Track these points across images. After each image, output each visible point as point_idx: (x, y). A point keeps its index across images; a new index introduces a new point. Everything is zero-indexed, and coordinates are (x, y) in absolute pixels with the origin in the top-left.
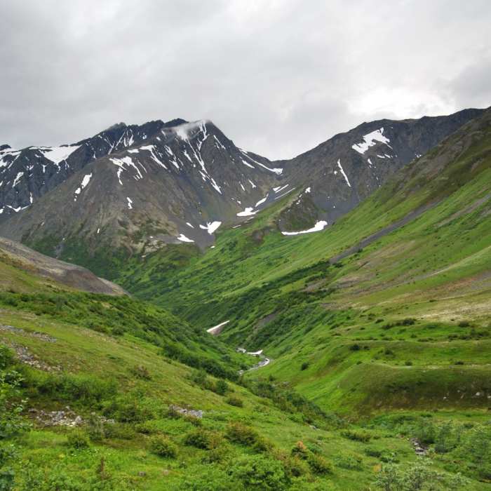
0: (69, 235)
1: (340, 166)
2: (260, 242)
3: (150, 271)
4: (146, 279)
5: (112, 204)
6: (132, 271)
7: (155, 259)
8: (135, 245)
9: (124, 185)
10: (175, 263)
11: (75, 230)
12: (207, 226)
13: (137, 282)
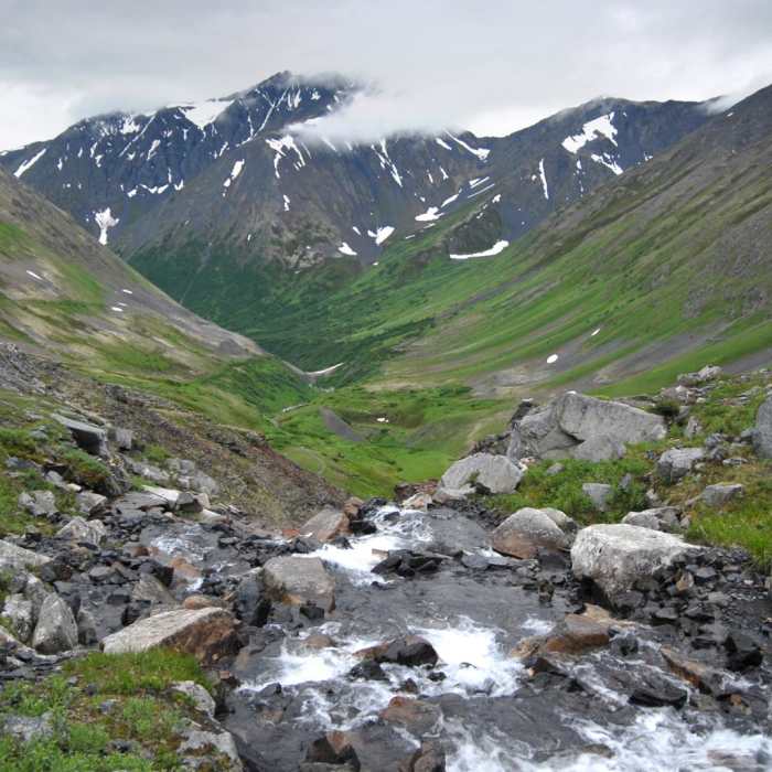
0: (218, 240)
1: (541, 169)
2: (422, 265)
3: (301, 291)
4: (296, 301)
5: (265, 204)
6: (283, 289)
7: (308, 277)
8: (288, 258)
9: (281, 179)
10: (330, 284)
11: (223, 235)
12: (375, 232)
13: (286, 303)
